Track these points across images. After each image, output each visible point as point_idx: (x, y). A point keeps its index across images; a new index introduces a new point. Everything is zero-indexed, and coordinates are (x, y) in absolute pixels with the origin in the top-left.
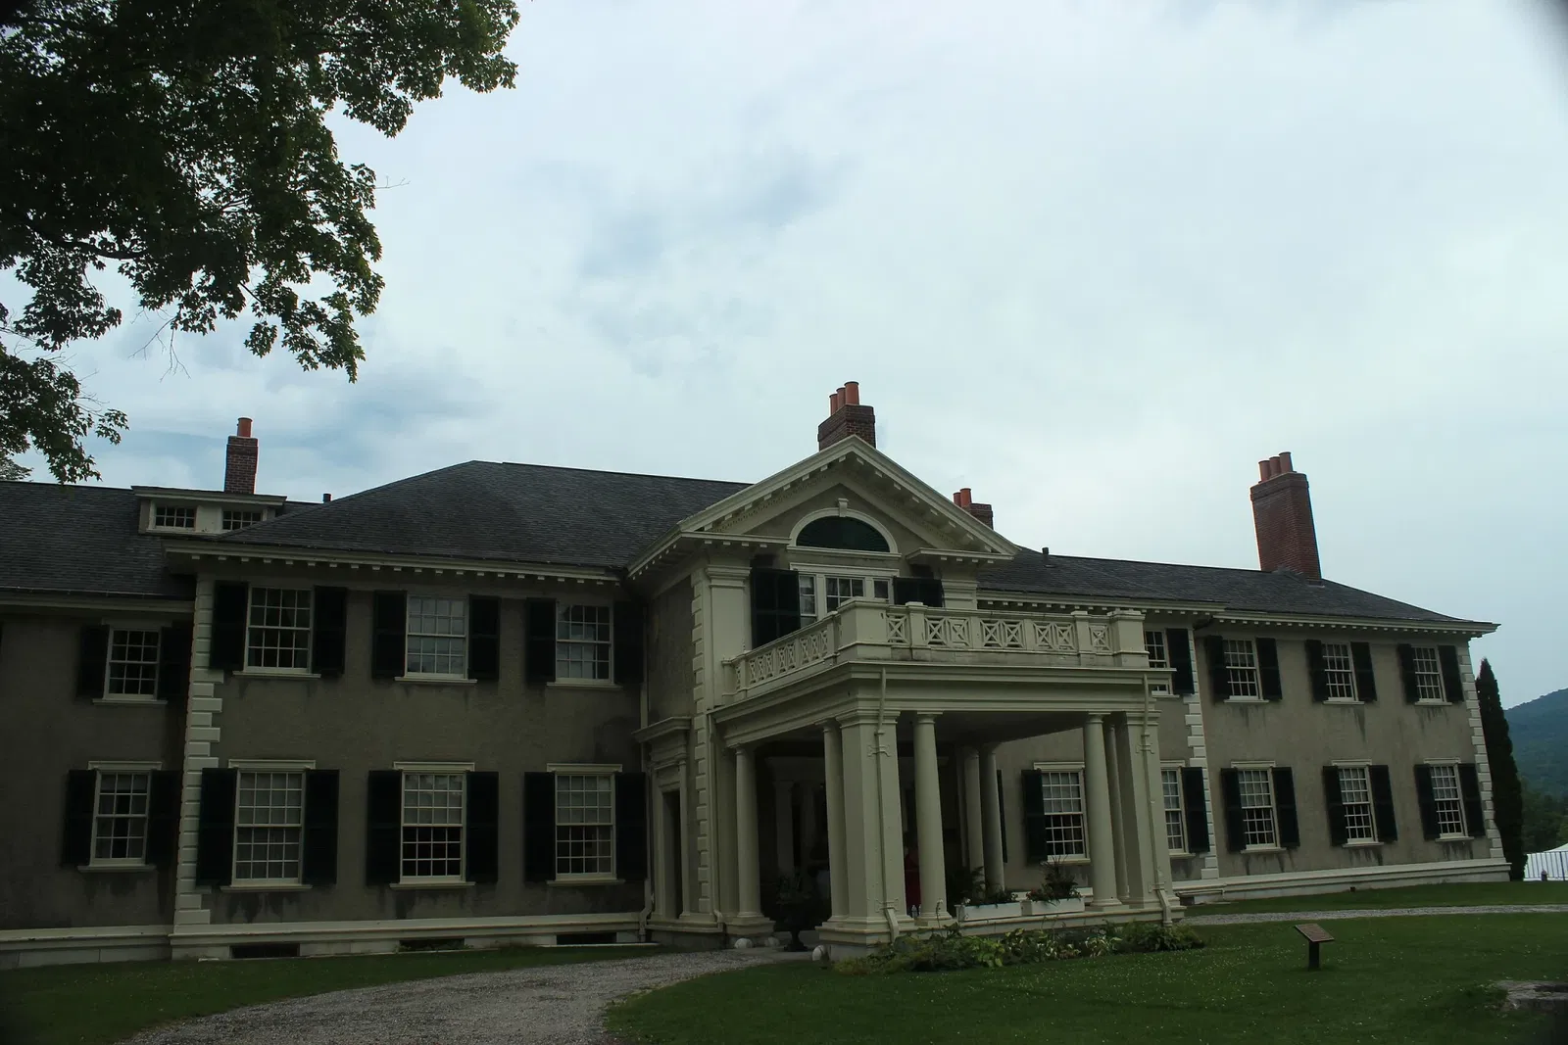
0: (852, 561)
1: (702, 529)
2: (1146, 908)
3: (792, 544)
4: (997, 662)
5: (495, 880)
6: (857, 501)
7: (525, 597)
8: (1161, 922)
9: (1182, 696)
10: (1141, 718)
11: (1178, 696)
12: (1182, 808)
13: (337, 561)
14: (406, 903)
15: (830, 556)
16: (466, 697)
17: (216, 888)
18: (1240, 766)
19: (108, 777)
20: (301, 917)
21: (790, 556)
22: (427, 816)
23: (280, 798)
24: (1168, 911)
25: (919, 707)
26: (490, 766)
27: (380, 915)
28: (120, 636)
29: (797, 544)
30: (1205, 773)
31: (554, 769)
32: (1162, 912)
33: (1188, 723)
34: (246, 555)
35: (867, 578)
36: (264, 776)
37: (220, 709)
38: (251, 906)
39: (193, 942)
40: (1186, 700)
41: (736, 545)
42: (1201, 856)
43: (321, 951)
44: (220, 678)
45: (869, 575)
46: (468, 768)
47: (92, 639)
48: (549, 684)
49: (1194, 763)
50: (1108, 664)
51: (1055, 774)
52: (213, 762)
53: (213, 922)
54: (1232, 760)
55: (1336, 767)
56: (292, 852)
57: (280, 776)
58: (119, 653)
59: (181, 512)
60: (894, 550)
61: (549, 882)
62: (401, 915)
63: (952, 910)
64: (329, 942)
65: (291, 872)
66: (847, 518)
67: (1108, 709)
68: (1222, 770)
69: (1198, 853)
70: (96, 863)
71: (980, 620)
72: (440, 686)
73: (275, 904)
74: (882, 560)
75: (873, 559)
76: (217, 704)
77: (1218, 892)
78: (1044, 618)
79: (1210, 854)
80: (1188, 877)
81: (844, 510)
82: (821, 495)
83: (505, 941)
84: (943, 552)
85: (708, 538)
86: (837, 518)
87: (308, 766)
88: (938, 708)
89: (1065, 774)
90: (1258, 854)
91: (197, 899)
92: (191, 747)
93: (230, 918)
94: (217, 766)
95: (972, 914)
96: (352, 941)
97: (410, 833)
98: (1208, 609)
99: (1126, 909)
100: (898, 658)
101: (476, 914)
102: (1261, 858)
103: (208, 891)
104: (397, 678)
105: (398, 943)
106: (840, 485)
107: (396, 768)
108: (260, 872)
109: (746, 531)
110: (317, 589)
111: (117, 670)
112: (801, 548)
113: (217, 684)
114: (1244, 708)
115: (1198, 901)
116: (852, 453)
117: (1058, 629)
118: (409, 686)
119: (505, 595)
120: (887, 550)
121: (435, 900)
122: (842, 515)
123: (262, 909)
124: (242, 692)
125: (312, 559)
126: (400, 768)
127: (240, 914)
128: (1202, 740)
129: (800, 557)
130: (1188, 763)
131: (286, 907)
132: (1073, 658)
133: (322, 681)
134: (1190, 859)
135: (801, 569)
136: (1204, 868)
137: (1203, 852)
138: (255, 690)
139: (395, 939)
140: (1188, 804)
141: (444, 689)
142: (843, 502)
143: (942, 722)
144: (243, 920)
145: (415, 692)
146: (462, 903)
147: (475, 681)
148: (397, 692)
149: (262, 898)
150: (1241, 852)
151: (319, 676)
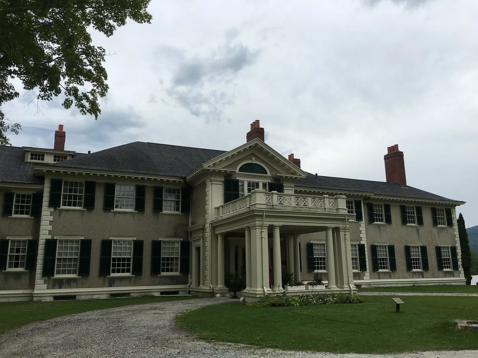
0: (256, 177)
1: (209, 166)
2: (345, 289)
3: (237, 171)
4: (299, 210)
5: (141, 274)
6: (257, 158)
7: (153, 185)
8: (350, 294)
9: (359, 221)
10: (344, 229)
11: (357, 221)
12: (358, 257)
13: (92, 173)
14: (112, 282)
15: (249, 175)
16: (134, 216)
17: (49, 277)
18: (377, 244)
19: (13, 241)
20: (77, 287)
21: (236, 175)
22: (120, 254)
23: (72, 248)
24: (352, 290)
25: (275, 224)
26: (141, 238)
27: (103, 286)
28: (18, 196)
29: (239, 171)
30: (366, 246)
31: (161, 239)
32: (350, 291)
33: (360, 230)
34: (62, 170)
35: (260, 182)
36: (67, 241)
37: (52, 220)
38: (60, 283)
39: (41, 295)
40: (360, 223)
41: (220, 171)
42: (364, 272)
43: (83, 297)
44: (52, 210)
45: (261, 182)
46: (134, 239)
47: (8, 197)
48: (160, 213)
49: (362, 243)
50: (334, 212)
51: (317, 244)
52: (49, 237)
53: (47, 289)
54: (375, 242)
55: (409, 246)
56: (75, 265)
57: (72, 241)
58: (17, 201)
59: (39, 156)
60: (269, 174)
61: (158, 275)
62: (110, 286)
63: (283, 287)
64: (86, 295)
65: (74, 272)
66: (255, 164)
68: (371, 245)
69: (363, 271)
70: (8, 270)
71: (295, 197)
72: (126, 213)
73: (69, 282)
74: (265, 177)
75: (262, 176)
76: (51, 218)
77: (369, 284)
78: (314, 197)
79: (367, 272)
80: (359, 279)
81: (254, 161)
82: (247, 156)
83: (143, 294)
84: (284, 175)
85: (212, 169)
86: (251, 163)
87: (81, 238)
88: (281, 224)
89: (320, 244)
90: (383, 272)
91: (42, 281)
92: (42, 232)
93: (53, 287)
95: (290, 289)
96: (94, 294)
97: (114, 259)
98: (368, 194)
99: (338, 289)
100: (269, 208)
101: (135, 286)
102: (384, 274)
103: (46, 278)
104: (112, 210)
106: (253, 154)
107: (110, 239)
108: (64, 272)
109: (223, 167)
110: (86, 182)
111: (17, 207)
112: (240, 173)
113: (51, 212)
114: (379, 226)
115: (363, 287)
116: (257, 143)
117: (319, 200)
118: (116, 213)
119: (147, 185)
120: (267, 174)
121: (122, 281)
122: (253, 163)
123: (64, 284)
124: (60, 215)
125: (84, 172)
126: (112, 239)
127: (57, 286)
128: (365, 235)
129: (240, 175)
130: (360, 242)
131: (72, 283)
132: (323, 209)
133: (87, 211)
134: (360, 273)
135: (240, 179)
136: (365, 276)
137: (365, 271)
138: (64, 214)
139: (108, 294)
140: (360, 255)
141: (127, 214)
142: (253, 158)
143: (282, 228)
144: (58, 288)
145: (117, 215)
146: (130, 282)
147: (137, 211)
148: (111, 215)
149: (64, 281)
150: (377, 272)
151: (86, 209)
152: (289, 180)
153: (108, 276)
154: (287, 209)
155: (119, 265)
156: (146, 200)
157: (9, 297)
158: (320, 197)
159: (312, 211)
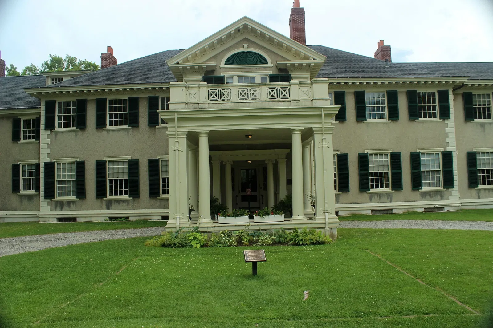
0: (250, 70)
1: (178, 63)
3: (223, 64)
4: (244, 107)
5: (139, 197)
6: (252, 43)
7: (147, 96)
8: (324, 228)
9: (444, 119)
10: (322, 130)
11: (442, 120)
12: (441, 169)
13: (79, 90)
14: (109, 205)
15: (240, 68)
16: (128, 133)
17: (51, 199)
18: (477, 151)
19: (24, 166)
20: (76, 209)
21: (221, 70)
22: (116, 175)
23: (69, 170)
24: (327, 223)
26: (136, 158)
27: (101, 208)
28: (25, 121)
29: (225, 64)
30: (454, 154)
31: (159, 158)
33: (446, 132)
34: (57, 91)
36: (64, 163)
37: (49, 143)
38: (61, 205)
39: (43, 217)
40: (446, 121)
41: (200, 67)
42: (450, 190)
44: (48, 132)
45: (258, 75)
46: (129, 158)
47: (16, 123)
48: (157, 127)
49: (448, 149)
50: (308, 105)
51: (376, 155)
52: (48, 160)
53: (51, 210)
54: (475, 148)
57: (69, 163)
58: (24, 127)
59: (59, 80)
60: (270, 63)
61: (158, 198)
62: (108, 208)
64: (85, 217)
66: (248, 52)
67: (303, 126)
68: (467, 152)
69: (448, 188)
70: (23, 192)
71: (238, 88)
72: (119, 130)
73: (69, 204)
74: (264, 68)
75: (259, 68)
76: (48, 141)
77: (457, 205)
79: (454, 189)
80: (442, 198)
81: (246, 48)
83: (143, 218)
86: (244, 52)
87: (77, 160)
88: (208, 129)
90: (485, 189)
91: (46, 203)
92: (42, 155)
93: (56, 209)
94: (49, 161)
96: (93, 217)
97: (111, 181)
99: (306, 222)
100: (191, 108)
101: (133, 208)
102: (487, 191)
103: (49, 200)
104: (104, 129)
105: (107, 218)
106: (246, 38)
108: (64, 195)
110: (77, 100)
111: (25, 132)
112: (227, 66)
113: (48, 135)
114: (483, 124)
115: (446, 209)
116: (245, 24)
117: (281, 90)
118: (108, 131)
119: (140, 96)
120: (267, 63)
121: (119, 204)
122: (246, 51)
123: (65, 206)
124: (56, 136)
125: (71, 90)
126: (106, 159)
127: (58, 208)
128: (454, 139)
129: (226, 70)
130: (445, 149)
131: (72, 206)
132: (288, 103)
133: (80, 131)
134: (443, 191)
135: (227, 74)
136: (451, 195)
137: (450, 188)
138: (59, 136)
139: (106, 216)
140: (444, 166)
141: (121, 132)
142: (246, 45)
144: (59, 210)
145: (111, 133)
146: (128, 204)
147: (131, 128)
148: (104, 133)
149: (64, 203)
150: (476, 188)
151: (79, 129)
152: (300, 67)
153: (104, 199)
154: (223, 107)
155: (116, 187)
156: (140, 114)
157: (25, 217)
158: (282, 85)
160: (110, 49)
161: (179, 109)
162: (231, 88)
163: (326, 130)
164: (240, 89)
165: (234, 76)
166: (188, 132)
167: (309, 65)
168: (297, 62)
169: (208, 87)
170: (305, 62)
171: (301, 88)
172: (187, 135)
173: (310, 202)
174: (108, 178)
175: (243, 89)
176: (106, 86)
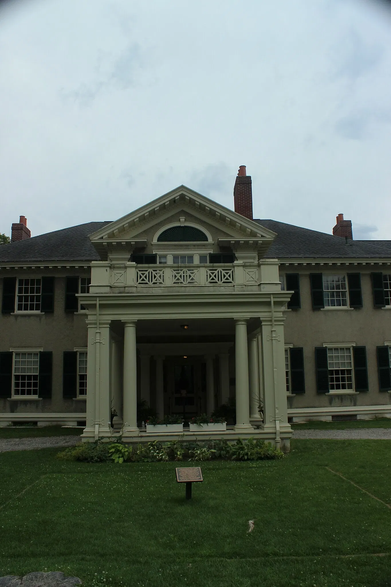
0: (187, 247)
1: (102, 238)
2: (266, 431)
3: (155, 241)
4: (179, 292)
5: (50, 398)
6: (189, 217)
7: (64, 276)
8: (274, 439)
10: (271, 321)
14: (14, 406)
15: (175, 245)
16: (40, 320)
21: (153, 247)
22: (23, 370)
24: (278, 433)
26: (49, 349)
27: (4, 411)
29: (158, 241)
31: (77, 350)
32: (275, 433)
41: (128, 244)
45: (196, 254)
46: (40, 350)
48: (75, 313)
50: (255, 290)
60: (210, 240)
61: (74, 399)
62: (12, 411)
66: (185, 227)
67: (249, 316)
72: (29, 316)
74: (204, 245)
81: (183, 222)
82: (172, 216)
83: (54, 423)
85: (105, 241)
86: (180, 227)
88: (136, 318)
95: (150, 429)
97: (17, 377)
99: (253, 431)
101: (43, 412)
104: (12, 313)
105: (11, 423)
106: (182, 210)
107: (11, 351)
109: (131, 237)
112: (160, 243)
116: (182, 194)
117: (223, 272)
118: (17, 316)
119: (57, 276)
120: (207, 240)
121: (26, 406)
122: (182, 225)
126: (13, 350)
129: (159, 247)
132: (231, 288)
135: (159, 253)
139: (10, 421)
141: (32, 318)
142: (182, 219)
143: (140, 325)
145: (19, 319)
146: (37, 407)
147: (43, 313)
148: (12, 319)
152: (246, 246)
153: (8, 399)
154: (154, 291)
155: (23, 385)
156: (56, 297)
159: (206, 291)
160: (23, 219)
161: (102, 293)
162: (164, 270)
163: (276, 321)
164: (174, 270)
165: (168, 255)
166: (112, 321)
167: (256, 243)
168: (242, 239)
169: (136, 268)
170: (252, 239)
171: (248, 270)
172: (110, 324)
173: (258, 406)
174: (13, 373)
175: (178, 270)
176: (16, 263)
